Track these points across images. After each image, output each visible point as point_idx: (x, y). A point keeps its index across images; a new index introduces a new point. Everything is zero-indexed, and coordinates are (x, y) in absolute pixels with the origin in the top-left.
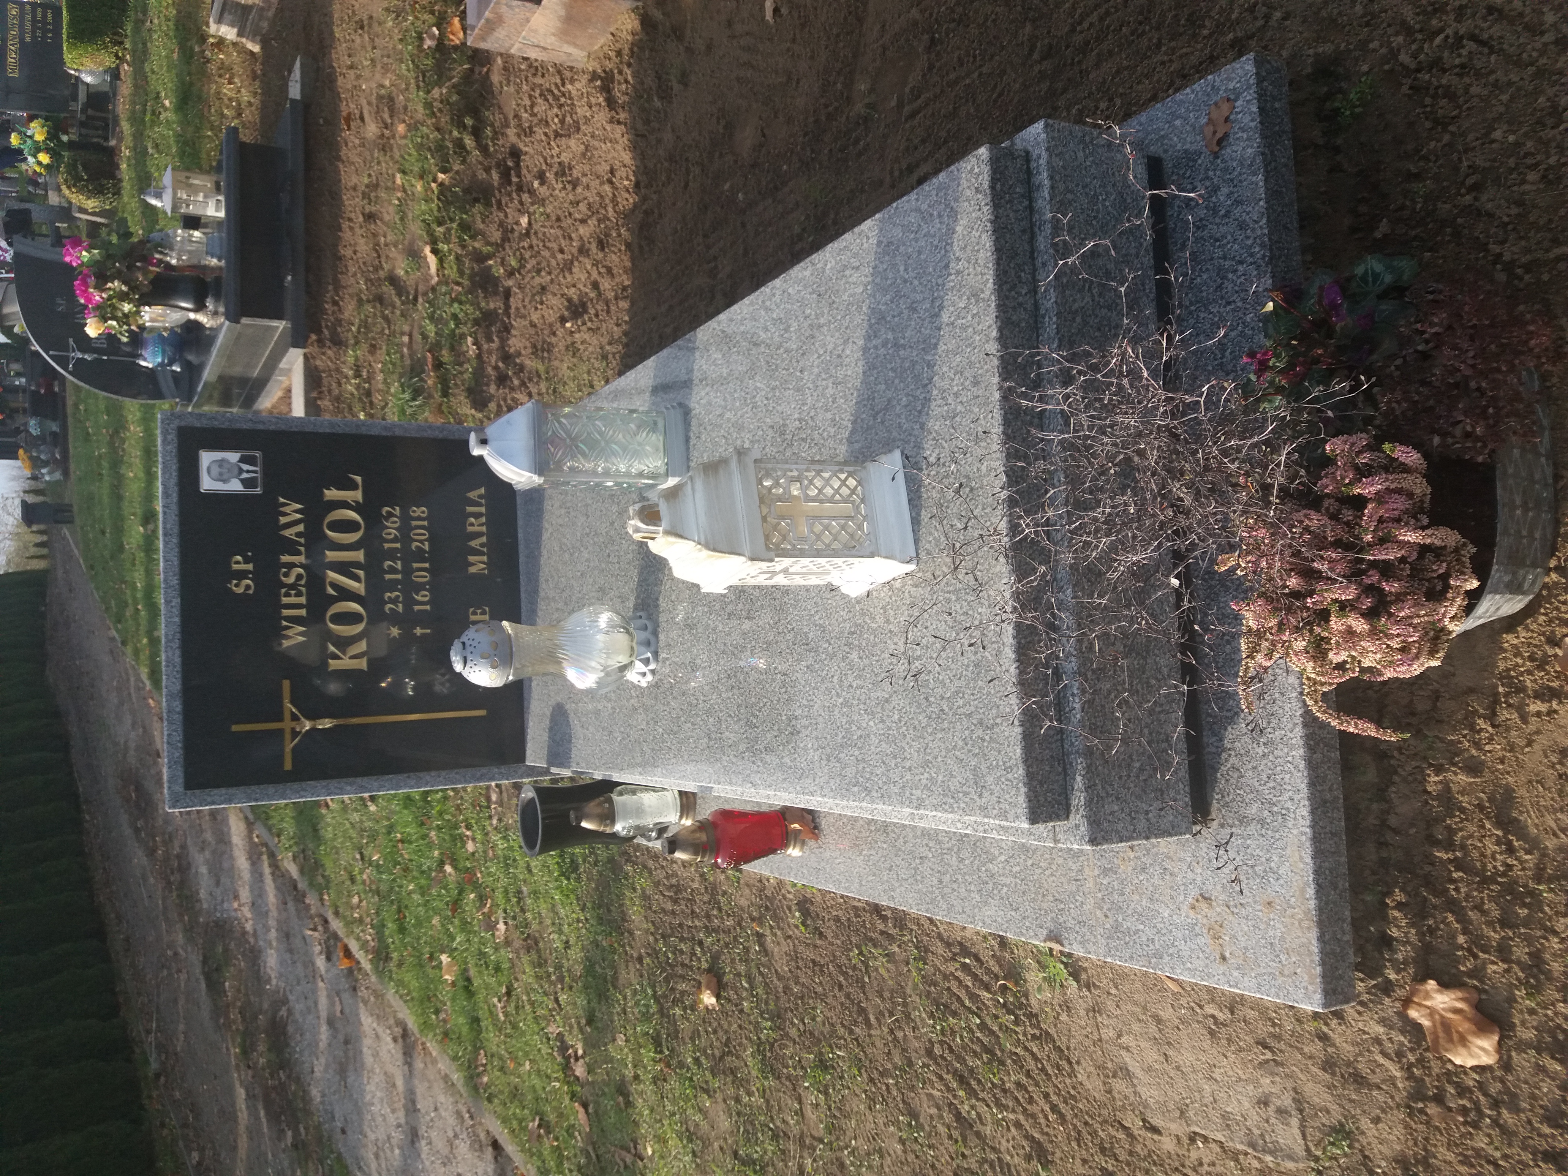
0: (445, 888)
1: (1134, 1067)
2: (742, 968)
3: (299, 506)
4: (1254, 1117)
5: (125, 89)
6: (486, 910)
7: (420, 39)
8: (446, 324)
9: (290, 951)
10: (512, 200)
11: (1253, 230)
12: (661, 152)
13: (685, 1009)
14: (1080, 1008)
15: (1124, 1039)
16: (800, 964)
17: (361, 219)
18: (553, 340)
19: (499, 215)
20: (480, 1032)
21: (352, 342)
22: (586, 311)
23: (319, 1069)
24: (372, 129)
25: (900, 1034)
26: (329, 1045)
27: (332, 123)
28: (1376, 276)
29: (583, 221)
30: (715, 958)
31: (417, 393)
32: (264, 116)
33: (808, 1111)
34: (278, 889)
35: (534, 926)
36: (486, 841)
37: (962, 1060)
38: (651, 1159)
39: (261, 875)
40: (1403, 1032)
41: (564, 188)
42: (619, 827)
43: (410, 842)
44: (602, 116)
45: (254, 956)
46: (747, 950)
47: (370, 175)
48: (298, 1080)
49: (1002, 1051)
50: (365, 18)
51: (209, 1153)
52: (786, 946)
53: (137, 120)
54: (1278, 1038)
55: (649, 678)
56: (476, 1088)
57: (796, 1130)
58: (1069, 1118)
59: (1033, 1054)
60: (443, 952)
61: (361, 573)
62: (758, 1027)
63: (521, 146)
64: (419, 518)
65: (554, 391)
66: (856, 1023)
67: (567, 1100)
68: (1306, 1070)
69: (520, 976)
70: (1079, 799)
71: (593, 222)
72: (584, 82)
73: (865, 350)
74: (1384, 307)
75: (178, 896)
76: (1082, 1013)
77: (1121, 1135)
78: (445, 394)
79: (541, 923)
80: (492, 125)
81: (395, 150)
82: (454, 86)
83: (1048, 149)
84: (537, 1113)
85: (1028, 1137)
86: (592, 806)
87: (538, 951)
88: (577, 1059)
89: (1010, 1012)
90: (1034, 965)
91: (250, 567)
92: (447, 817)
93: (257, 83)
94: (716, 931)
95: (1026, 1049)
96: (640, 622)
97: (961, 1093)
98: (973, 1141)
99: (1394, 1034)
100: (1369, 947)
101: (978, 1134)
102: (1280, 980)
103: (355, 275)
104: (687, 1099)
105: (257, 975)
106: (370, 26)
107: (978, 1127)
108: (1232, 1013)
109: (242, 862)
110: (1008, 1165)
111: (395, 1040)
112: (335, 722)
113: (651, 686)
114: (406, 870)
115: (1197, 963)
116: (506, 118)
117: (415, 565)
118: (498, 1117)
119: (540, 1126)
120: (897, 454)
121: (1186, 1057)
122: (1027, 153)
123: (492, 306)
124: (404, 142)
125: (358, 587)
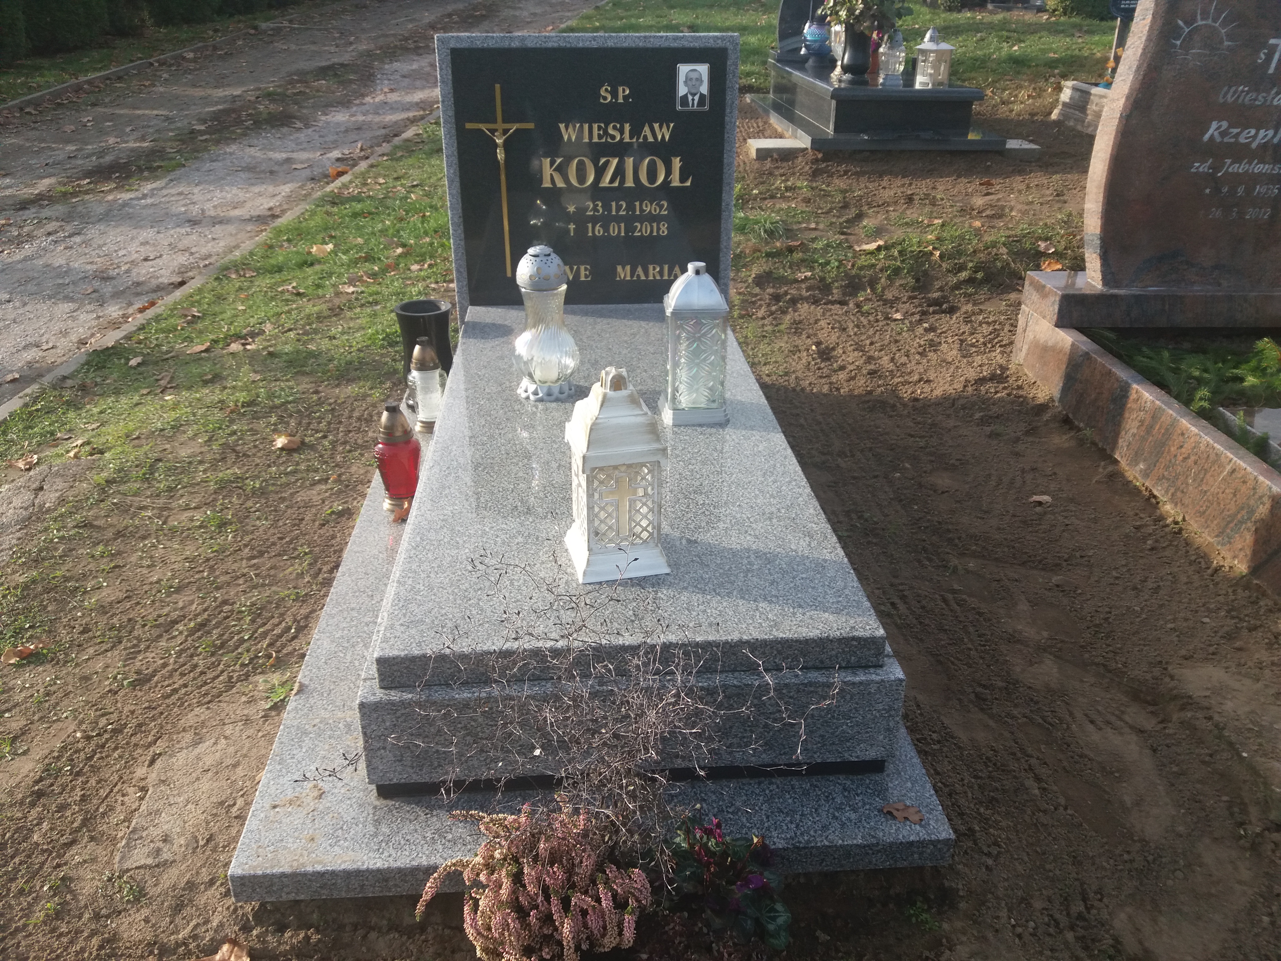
0: (385, 248)
1: (201, 748)
2: (303, 467)
3: (667, 138)
4: (155, 832)
5: (1029, 17)
6: (365, 278)
7: (1046, 239)
8: (822, 256)
9: (346, 131)
10: (916, 307)
11: (821, 836)
12: (940, 417)
13: (275, 424)
14: (250, 711)
15: (223, 741)
16: (302, 510)
17: (909, 192)
18: (804, 336)
19: (905, 296)
20: (271, 272)
21: (814, 185)
22: (823, 360)
23: (252, 151)
24: (979, 201)
25: (241, 581)
26: (270, 159)
27: (987, 171)
28: (774, 919)
29: (892, 360)
30: (312, 447)
31: (771, 233)
32: (999, 121)
33: (189, 514)
34: (396, 122)
35: (349, 314)
36: (418, 279)
37: (216, 626)
38: (162, 399)
39: (408, 110)
40: (212, 940)
41: (920, 346)
42: (415, 375)
43: (423, 223)
44: (972, 374)
45: (345, 103)
46: (316, 471)
47: (942, 199)
48: (245, 135)
49: (222, 655)
50: (1065, 198)
51: (192, 66)
52: (316, 499)
53: (1003, 25)
54: (214, 850)
55: (524, 395)
56: (227, 268)
57: (174, 505)
58: (167, 701)
59: (218, 676)
60: (335, 246)
61: (616, 184)
62: (255, 478)
63: (958, 314)
64: (658, 229)
65: (764, 336)
66: (252, 549)
67: (212, 337)
68: (188, 869)
69: (311, 302)
70: (395, 696)
71: (891, 366)
72: (1001, 361)
73: (748, 550)
74: (749, 922)
75: (396, 46)
76: (246, 712)
77: (150, 738)
78: (768, 255)
79: (351, 319)
80: (976, 293)
81: (961, 219)
82: (1008, 264)
83: (882, 681)
84: (204, 314)
85: (155, 671)
86: (431, 353)
87: (330, 317)
88: (244, 345)
89: (251, 660)
90: (285, 678)
91: (621, 100)
92: (440, 250)
93: (1027, 117)
94: (334, 448)
95: (222, 672)
96: (566, 389)
97: (192, 624)
98: (155, 632)
99: (211, 933)
100: (278, 916)
101: (160, 636)
102: (254, 846)
103: (866, 188)
104: (204, 425)
105: (328, 106)
106: (1058, 201)
107: (166, 636)
108: (236, 817)
109: (418, 96)
110: (135, 658)
111: (270, 209)
112: (502, 162)
113: (517, 396)
114: (401, 220)
115: (273, 788)
116: (981, 303)
117: (623, 225)
118: (203, 285)
119: (194, 316)
120: (667, 570)
121: (205, 785)
122: (881, 666)
123: (835, 291)
124: (967, 225)
125: (606, 182)
